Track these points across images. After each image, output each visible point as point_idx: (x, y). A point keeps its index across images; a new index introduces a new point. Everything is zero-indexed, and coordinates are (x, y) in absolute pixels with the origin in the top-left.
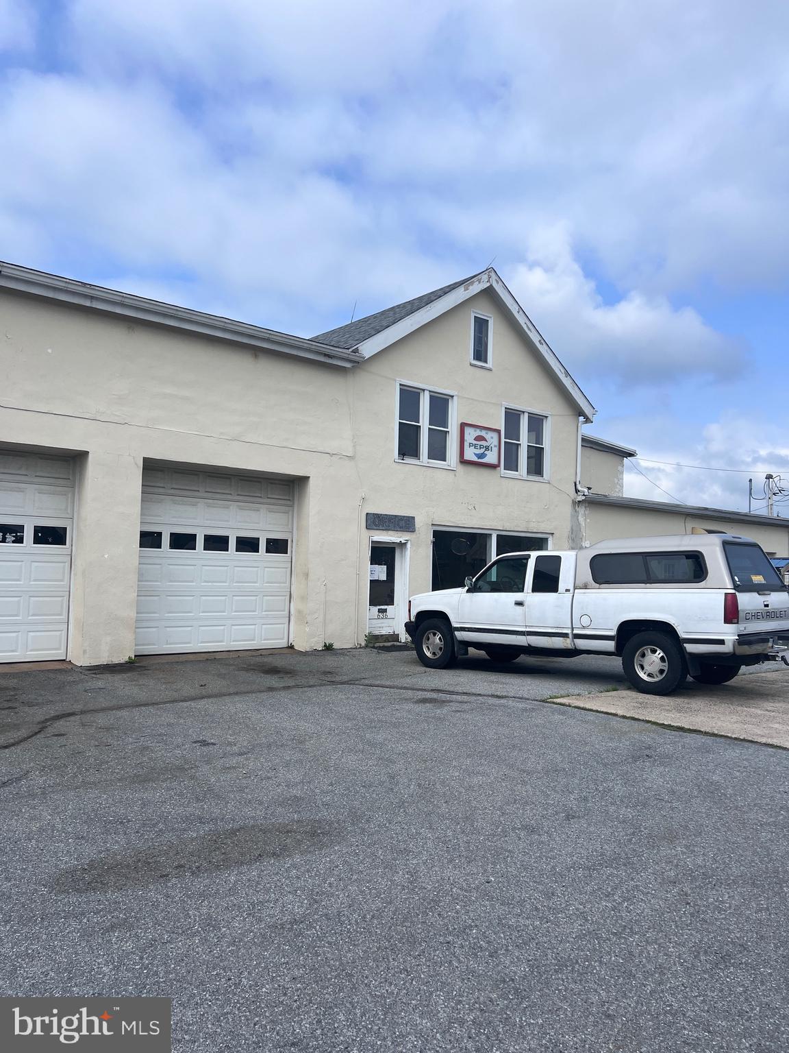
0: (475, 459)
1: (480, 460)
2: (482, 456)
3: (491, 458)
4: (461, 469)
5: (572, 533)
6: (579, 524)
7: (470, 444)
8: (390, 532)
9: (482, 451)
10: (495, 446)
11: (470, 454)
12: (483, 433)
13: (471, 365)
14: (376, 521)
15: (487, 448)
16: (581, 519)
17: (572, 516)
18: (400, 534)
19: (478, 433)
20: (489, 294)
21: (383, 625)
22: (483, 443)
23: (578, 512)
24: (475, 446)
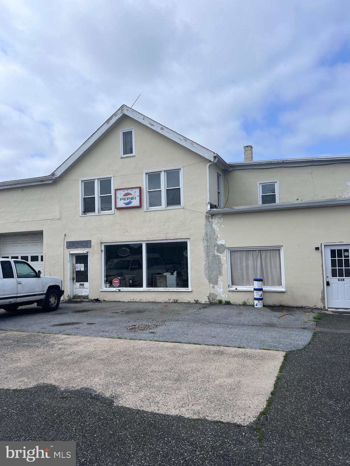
0: (125, 206)
1: (128, 206)
2: (130, 203)
3: (136, 203)
4: (118, 213)
5: (207, 236)
6: (213, 230)
7: (121, 199)
8: (78, 249)
9: (129, 200)
10: (138, 196)
11: (121, 204)
12: (129, 191)
13: (122, 158)
14: (71, 245)
15: (132, 198)
16: (215, 226)
17: (206, 225)
18: (83, 249)
19: (126, 192)
20: (124, 118)
21: (83, 291)
22: (130, 196)
23: (212, 222)
24: (124, 199)
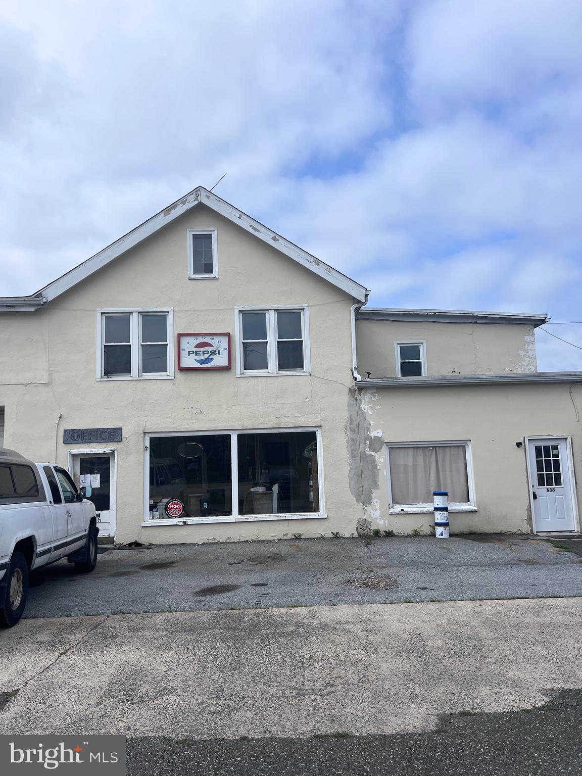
0: (198, 365)
1: (203, 366)
2: (208, 360)
3: (220, 360)
4: (181, 377)
5: (351, 423)
6: (363, 413)
7: (189, 352)
8: (92, 445)
9: (206, 356)
10: (225, 349)
11: (189, 361)
12: (207, 340)
13: (190, 279)
14: (73, 436)
15: (213, 353)
16: (365, 407)
17: (349, 405)
18: (104, 445)
19: (200, 340)
20: (201, 209)
22: (209, 349)
23: (360, 400)
24: (197, 353)
